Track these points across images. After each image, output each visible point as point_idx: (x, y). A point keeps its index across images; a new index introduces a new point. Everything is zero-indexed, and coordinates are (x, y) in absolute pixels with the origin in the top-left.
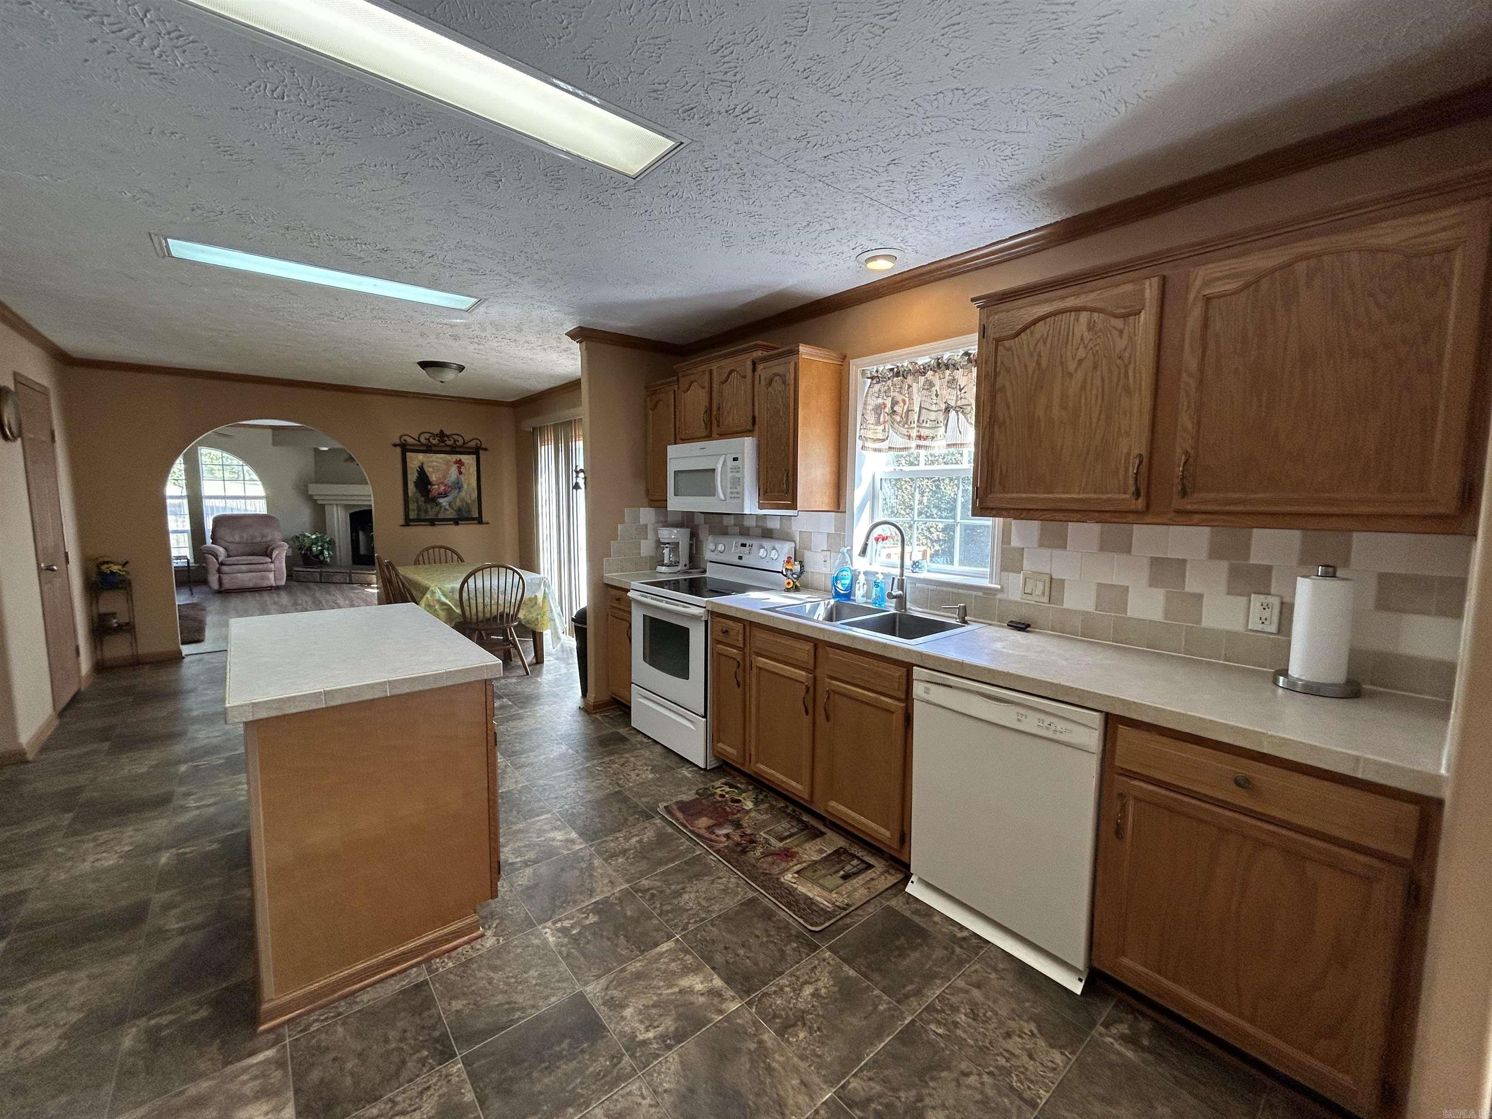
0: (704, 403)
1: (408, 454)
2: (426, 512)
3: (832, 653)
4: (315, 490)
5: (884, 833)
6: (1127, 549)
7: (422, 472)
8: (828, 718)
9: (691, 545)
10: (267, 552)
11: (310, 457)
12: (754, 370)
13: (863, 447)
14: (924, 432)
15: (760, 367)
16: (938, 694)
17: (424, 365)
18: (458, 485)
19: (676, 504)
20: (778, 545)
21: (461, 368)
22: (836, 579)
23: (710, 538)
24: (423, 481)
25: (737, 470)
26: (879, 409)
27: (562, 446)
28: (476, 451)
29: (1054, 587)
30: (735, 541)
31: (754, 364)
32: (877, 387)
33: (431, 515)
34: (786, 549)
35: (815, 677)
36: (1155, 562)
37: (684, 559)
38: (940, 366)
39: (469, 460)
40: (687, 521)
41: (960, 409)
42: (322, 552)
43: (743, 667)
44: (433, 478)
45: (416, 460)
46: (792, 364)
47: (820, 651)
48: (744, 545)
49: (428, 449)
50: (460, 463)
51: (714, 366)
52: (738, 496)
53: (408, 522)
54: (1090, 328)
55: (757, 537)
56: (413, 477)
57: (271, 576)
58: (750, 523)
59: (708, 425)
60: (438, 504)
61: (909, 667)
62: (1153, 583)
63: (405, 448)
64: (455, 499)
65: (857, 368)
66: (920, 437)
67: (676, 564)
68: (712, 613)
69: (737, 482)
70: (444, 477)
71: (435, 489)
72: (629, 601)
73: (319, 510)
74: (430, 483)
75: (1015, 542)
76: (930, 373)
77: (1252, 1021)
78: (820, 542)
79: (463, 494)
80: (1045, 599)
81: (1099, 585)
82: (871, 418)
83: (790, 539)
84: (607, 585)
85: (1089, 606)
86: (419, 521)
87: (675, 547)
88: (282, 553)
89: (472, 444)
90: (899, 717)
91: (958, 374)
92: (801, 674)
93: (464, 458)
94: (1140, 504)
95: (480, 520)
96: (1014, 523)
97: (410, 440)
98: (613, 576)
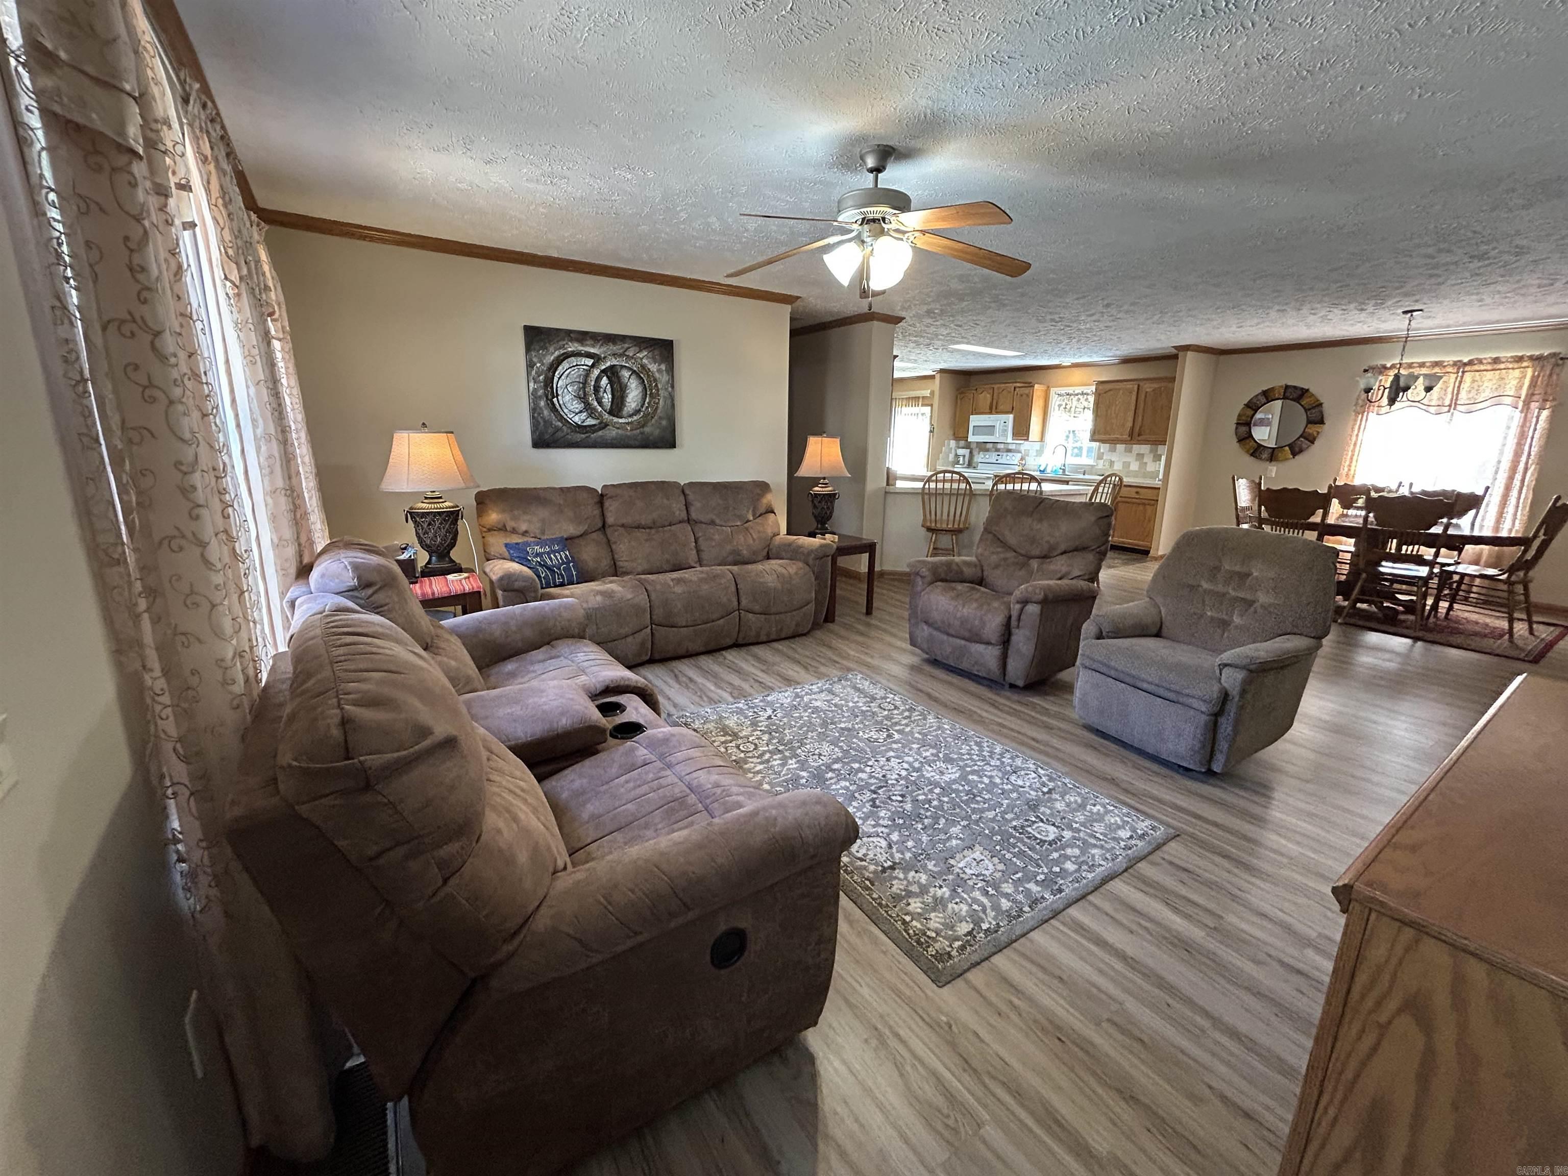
0: (990, 401)
6: (1131, 452)
9: (970, 457)
12: (1015, 390)
14: (1075, 415)
15: (1017, 389)
19: (969, 439)
20: (1015, 454)
23: (981, 453)
25: (1004, 426)
29: (1112, 463)
30: (993, 454)
31: (1015, 388)
32: (1060, 398)
34: (1019, 456)
38: (1083, 394)
41: (1089, 408)
46: (1031, 391)
48: (999, 455)
51: (996, 386)
52: (1003, 435)
54: (1122, 394)
55: (1004, 452)
58: (1001, 447)
59: (991, 408)
62: (1136, 460)
65: (1053, 391)
67: (963, 464)
69: (1005, 430)
75: (1102, 451)
78: (1033, 453)
81: (1124, 463)
82: (1057, 408)
83: (1019, 452)
85: (1121, 468)
87: (964, 457)
91: (1089, 397)
94: (1128, 439)
96: (1102, 445)
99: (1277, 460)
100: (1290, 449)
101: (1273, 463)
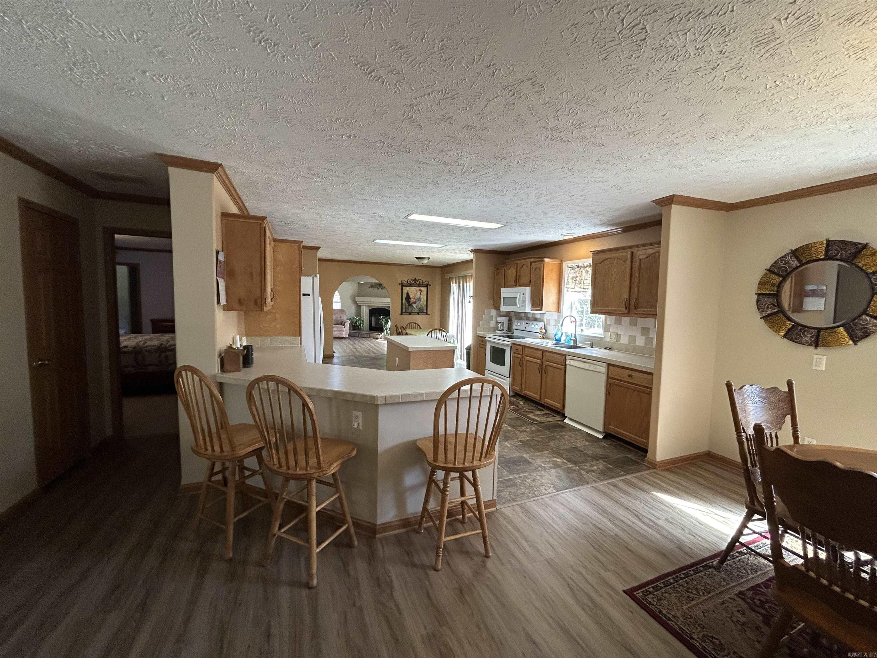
0: (515, 274)
1: (404, 287)
2: (408, 309)
3: (548, 354)
4: (358, 299)
5: (559, 406)
6: (634, 325)
7: (408, 294)
8: (545, 374)
9: (509, 324)
10: (342, 324)
11: (356, 286)
12: (531, 265)
13: (567, 291)
14: (585, 287)
15: (533, 264)
16: (572, 363)
17: (417, 258)
18: (420, 299)
19: (504, 308)
20: (538, 323)
21: (429, 258)
22: (556, 335)
23: (516, 321)
24: (408, 297)
25: (524, 298)
26: (573, 278)
27: (461, 285)
28: (427, 286)
29: (618, 336)
30: (524, 322)
31: (531, 263)
32: (572, 271)
33: (410, 311)
34: (541, 324)
35: (542, 362)
36: (643, 329)
37: (506, 328)
38: (584, 266)
39: (424, 289)
40: (508, 315)
42: (360, 325)
43: (522, 360)
44: (411, 296)
45: (406, 289)
46: (542, 265)
47: (544, 354)
48: (527, 323)
49: (410, 285)
50: (421, 290)
51: (518, 262)
52: (524, 306)
53: (402, 313)
54: (617, 263)
55: (531, 321)
56: (405, 296)
57: (344, 333)
58: (530, 316)
59: (515, 282)
60: (413, 306)
61: (565, 356)
62: (642, 335)
63: (403, 285)
64: (418, 305)
65: (565, 264)
66: (583, 288)
67: (503, 330)
68: (513, 344)
69: (524, 302)
70: (415, 296)
71: (412, 301)
72: (486, 341)
73: (359, 307)
74: (410, 298)
75: (608, 323)
76: (587, 268)
77: (632, 434)
78: (552, 323)
79: (421, 302)
80: (615, 340)
81: (630, 336)
82: (570, 281)
83: (542, 321)
84: (478, 336)
85: (627, 342)
86: (406, 312)
87: (503, 324)
88: (347, 325)
89: (426, 283)
90: (563, 370)
92: (538, 361)
93: (422, 288)
94: (626, 311)
95: (427, 313)
96: (608, 316)
97: (405, 282)
98: (481, 333)
99: (825, 345)
100: (847, 330)
101: (820, 350)
